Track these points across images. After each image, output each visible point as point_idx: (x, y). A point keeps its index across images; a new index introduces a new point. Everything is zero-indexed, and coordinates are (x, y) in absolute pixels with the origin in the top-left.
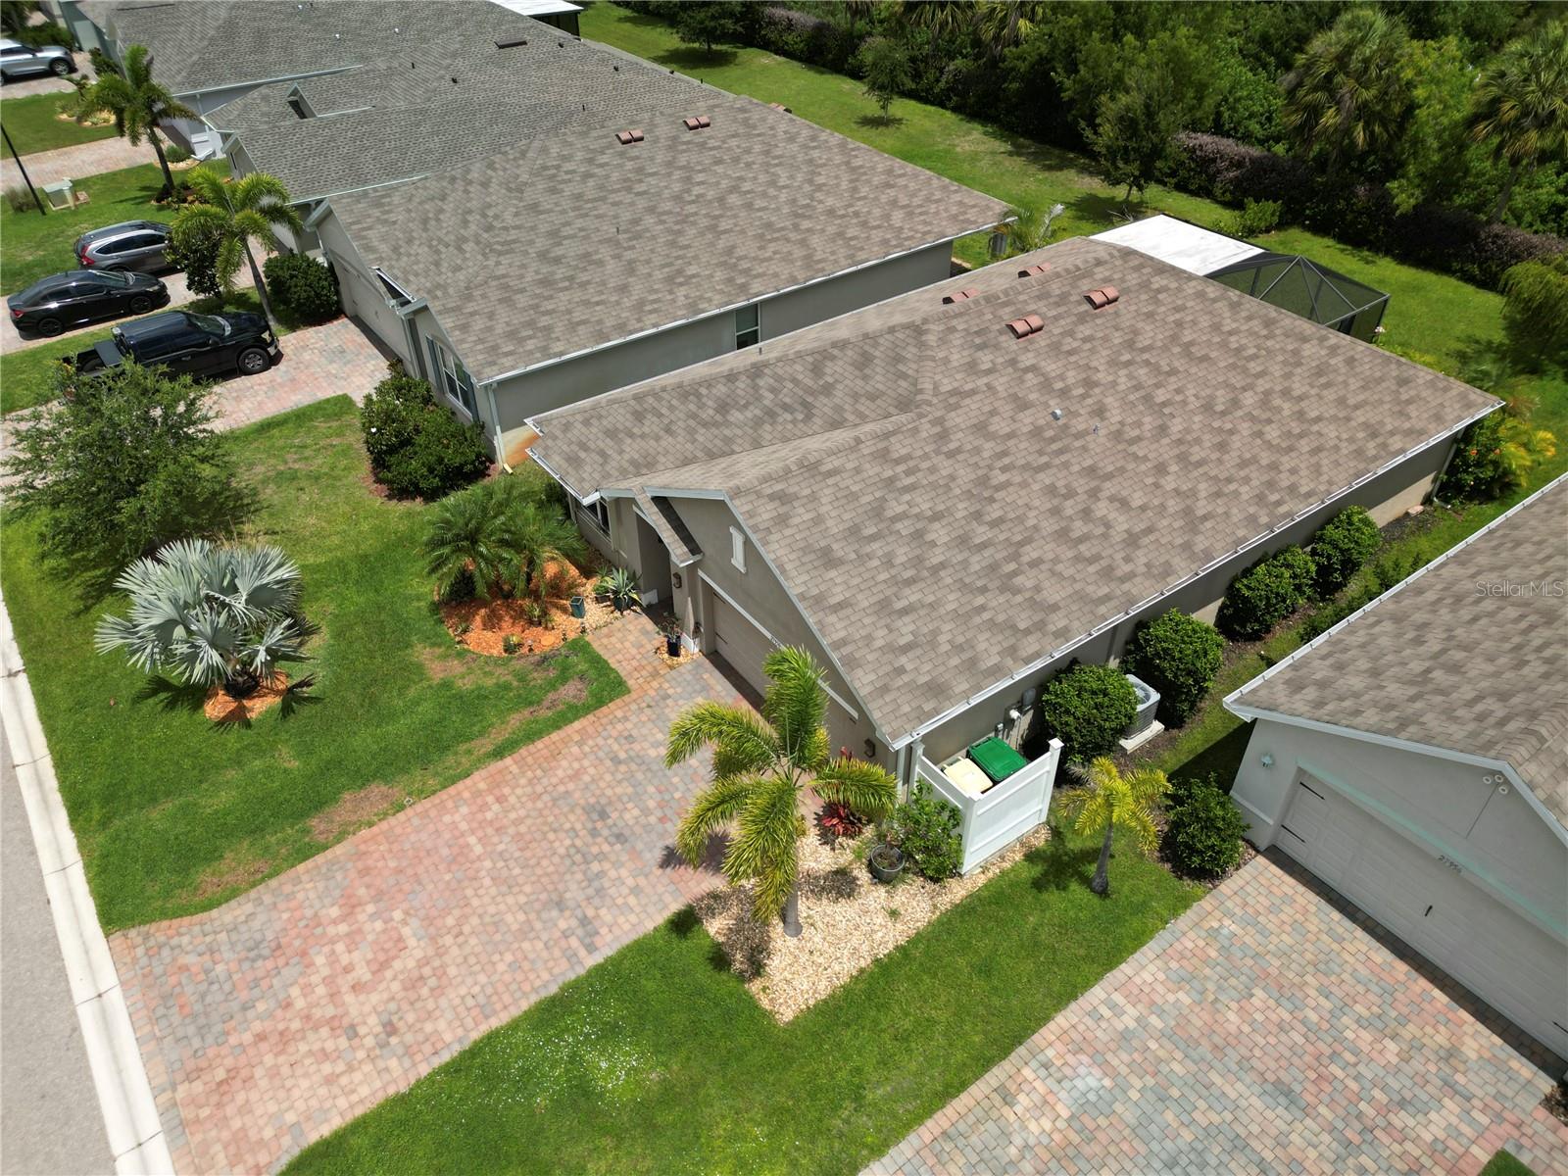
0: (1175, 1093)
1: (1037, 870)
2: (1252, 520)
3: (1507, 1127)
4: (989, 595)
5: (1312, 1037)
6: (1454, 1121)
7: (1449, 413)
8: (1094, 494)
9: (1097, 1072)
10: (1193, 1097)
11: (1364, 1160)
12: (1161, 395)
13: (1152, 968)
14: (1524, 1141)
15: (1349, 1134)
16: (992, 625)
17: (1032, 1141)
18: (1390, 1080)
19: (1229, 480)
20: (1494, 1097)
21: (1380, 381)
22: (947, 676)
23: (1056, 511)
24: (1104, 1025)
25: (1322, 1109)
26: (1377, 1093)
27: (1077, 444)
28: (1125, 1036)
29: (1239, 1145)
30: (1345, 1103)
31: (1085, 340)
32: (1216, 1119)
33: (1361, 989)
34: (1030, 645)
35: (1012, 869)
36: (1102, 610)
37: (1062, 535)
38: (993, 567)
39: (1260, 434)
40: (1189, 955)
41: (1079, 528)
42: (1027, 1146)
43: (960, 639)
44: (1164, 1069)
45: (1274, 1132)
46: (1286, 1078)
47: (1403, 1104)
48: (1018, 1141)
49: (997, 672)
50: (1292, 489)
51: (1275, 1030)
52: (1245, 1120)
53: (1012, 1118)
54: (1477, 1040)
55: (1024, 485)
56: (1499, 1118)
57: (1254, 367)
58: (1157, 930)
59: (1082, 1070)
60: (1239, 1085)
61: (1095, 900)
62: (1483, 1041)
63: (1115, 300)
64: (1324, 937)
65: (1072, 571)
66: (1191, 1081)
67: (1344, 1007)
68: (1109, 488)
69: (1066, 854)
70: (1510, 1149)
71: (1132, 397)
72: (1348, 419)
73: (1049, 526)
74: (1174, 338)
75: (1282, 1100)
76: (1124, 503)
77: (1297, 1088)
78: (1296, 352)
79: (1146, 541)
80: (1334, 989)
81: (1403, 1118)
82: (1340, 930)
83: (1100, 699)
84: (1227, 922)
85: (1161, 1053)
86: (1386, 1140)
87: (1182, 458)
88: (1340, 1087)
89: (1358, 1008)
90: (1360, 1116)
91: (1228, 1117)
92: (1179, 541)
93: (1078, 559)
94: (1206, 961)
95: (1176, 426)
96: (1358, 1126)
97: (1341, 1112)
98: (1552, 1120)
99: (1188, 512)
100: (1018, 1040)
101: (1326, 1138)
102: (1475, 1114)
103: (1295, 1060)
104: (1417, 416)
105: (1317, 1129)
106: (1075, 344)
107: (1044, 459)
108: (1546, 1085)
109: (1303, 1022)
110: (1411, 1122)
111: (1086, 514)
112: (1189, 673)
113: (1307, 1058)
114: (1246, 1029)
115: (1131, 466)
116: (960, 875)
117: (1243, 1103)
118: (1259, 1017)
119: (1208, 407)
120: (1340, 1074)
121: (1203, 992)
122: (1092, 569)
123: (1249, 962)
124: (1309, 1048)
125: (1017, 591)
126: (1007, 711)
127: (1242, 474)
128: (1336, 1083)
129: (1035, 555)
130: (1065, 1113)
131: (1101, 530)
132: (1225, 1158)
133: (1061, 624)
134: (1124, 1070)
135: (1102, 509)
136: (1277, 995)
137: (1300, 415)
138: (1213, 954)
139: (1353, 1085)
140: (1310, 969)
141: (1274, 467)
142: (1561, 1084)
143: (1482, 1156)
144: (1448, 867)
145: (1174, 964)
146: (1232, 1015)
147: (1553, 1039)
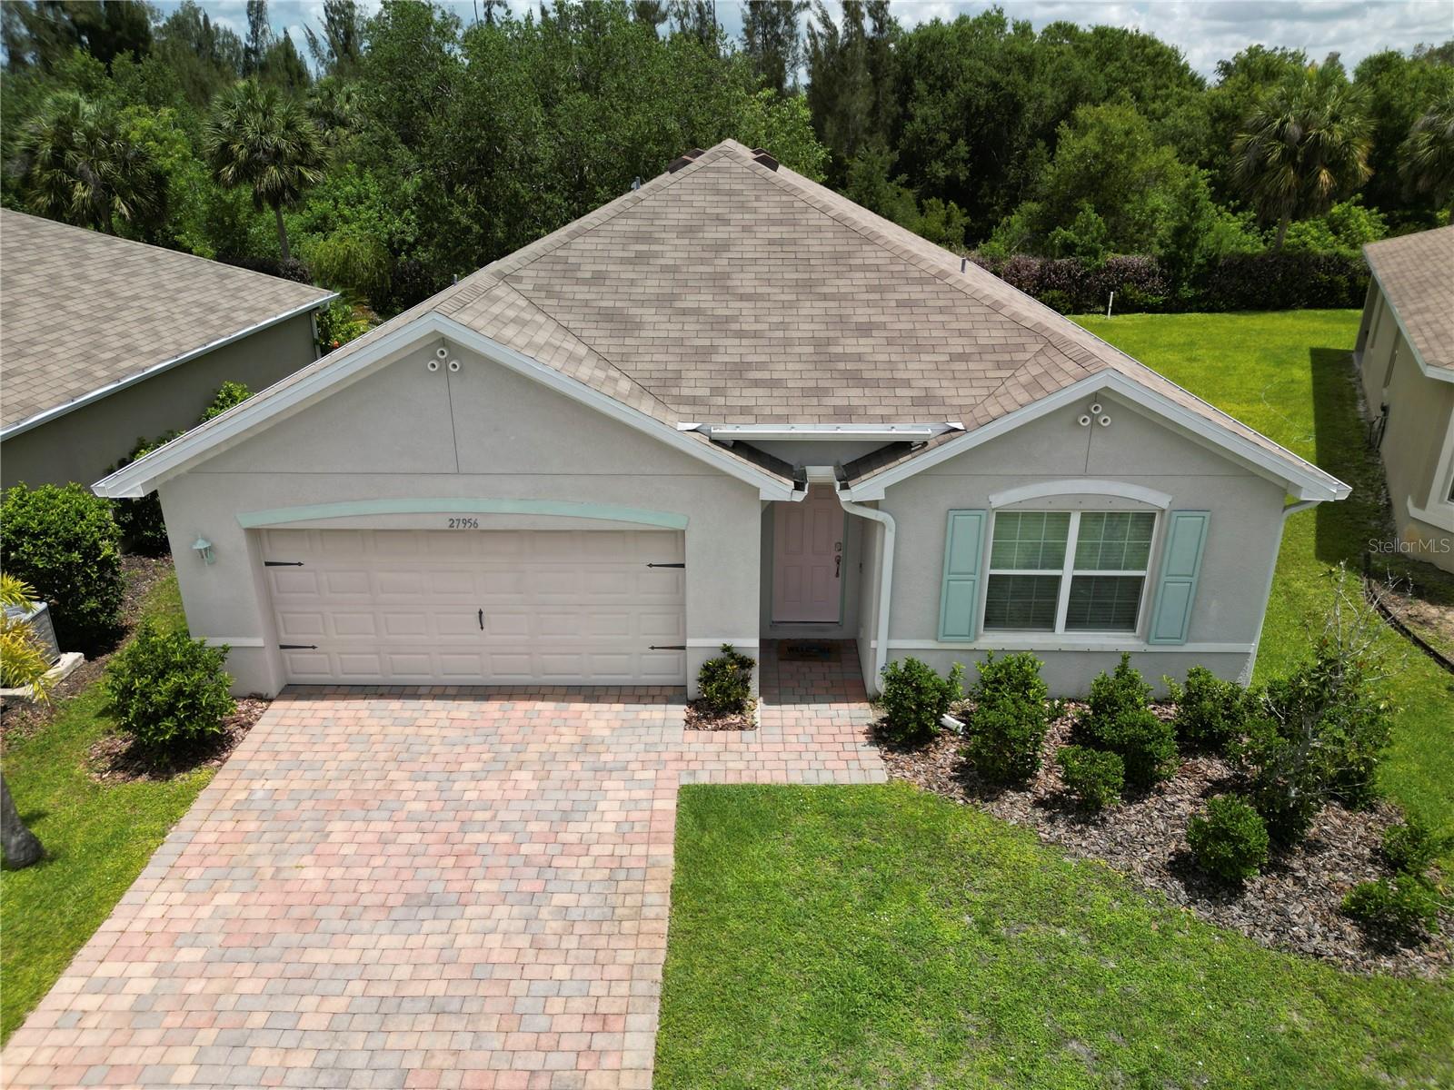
0: (259, 1019)
3: (672, 765)
5: (428, 826)
6: (624, 795)
10: (290, 1004)
11: (558, 900)
13: (160, 897)
14: (693, 766)
15: (526, 887)
18: (540, 805)
19: (32, 343)
20: (646, 751)
21: (196, 274)
24: (91, 1022)
25: (480, 887)
26: (534, 827)
28: (141, 1010)
29: (386, 1010)
30: (503, 861)
32: (338, 1004)
33: (459, 749)
39: (59, 307)
40: (214, 847)
44: (228, 1002)
45: (430, 956)
46: (416, 887)
47: (566, 817)
51: (377, 849)
52: (383, 972)
54: (601, 718)
56: (661, 764)
58: (150, 851)
60: (357, 941)
61: (25, 878)
62: (607, 716)
64: (392, 730)
66: (279, 985)
67: (450, 774)
70: (686, 781)
72: (173, 299)
75: (425, 913)
77: (437, 887)
78: (76, 250)
80: (429, 767)
82: (407, 714)
84: (258, 785)
85: (215, 987)
86: (570, 862)
88: (488, 850)
89: (466, 767)
90: (528, 860)
91: (357, 987)
94: (246, 838)
96: (533, 872)
97: (505, 872)
98: (703, 734)
101: (502, 911)
102: (639, 775)
103: (419, 861)
105: (486, 910)
108: (679, 712)
109: (409, 819)
110: (585, 827)
112: (69, 546)
113: (432, 850)
114: (337, 873)
117: (372, 955)
118: (349, 850)
120: (481, 837)
121: (255, 874)
123: (308, 804)
124: (430, 838)
127: (49, 337)
128: (482, 850)
132: (377, 1040)
134: (154, 1055)
136: (361, 814)
137: (109, 294)
138: (253, 825)
139: (503, 838)
140: (391, 765)
141: (93, 332)
142: (691, 703)
143: (668, 804)
144: (463, 531)
145: (194, 873)
146: (309, 873)
147: (657, 669)
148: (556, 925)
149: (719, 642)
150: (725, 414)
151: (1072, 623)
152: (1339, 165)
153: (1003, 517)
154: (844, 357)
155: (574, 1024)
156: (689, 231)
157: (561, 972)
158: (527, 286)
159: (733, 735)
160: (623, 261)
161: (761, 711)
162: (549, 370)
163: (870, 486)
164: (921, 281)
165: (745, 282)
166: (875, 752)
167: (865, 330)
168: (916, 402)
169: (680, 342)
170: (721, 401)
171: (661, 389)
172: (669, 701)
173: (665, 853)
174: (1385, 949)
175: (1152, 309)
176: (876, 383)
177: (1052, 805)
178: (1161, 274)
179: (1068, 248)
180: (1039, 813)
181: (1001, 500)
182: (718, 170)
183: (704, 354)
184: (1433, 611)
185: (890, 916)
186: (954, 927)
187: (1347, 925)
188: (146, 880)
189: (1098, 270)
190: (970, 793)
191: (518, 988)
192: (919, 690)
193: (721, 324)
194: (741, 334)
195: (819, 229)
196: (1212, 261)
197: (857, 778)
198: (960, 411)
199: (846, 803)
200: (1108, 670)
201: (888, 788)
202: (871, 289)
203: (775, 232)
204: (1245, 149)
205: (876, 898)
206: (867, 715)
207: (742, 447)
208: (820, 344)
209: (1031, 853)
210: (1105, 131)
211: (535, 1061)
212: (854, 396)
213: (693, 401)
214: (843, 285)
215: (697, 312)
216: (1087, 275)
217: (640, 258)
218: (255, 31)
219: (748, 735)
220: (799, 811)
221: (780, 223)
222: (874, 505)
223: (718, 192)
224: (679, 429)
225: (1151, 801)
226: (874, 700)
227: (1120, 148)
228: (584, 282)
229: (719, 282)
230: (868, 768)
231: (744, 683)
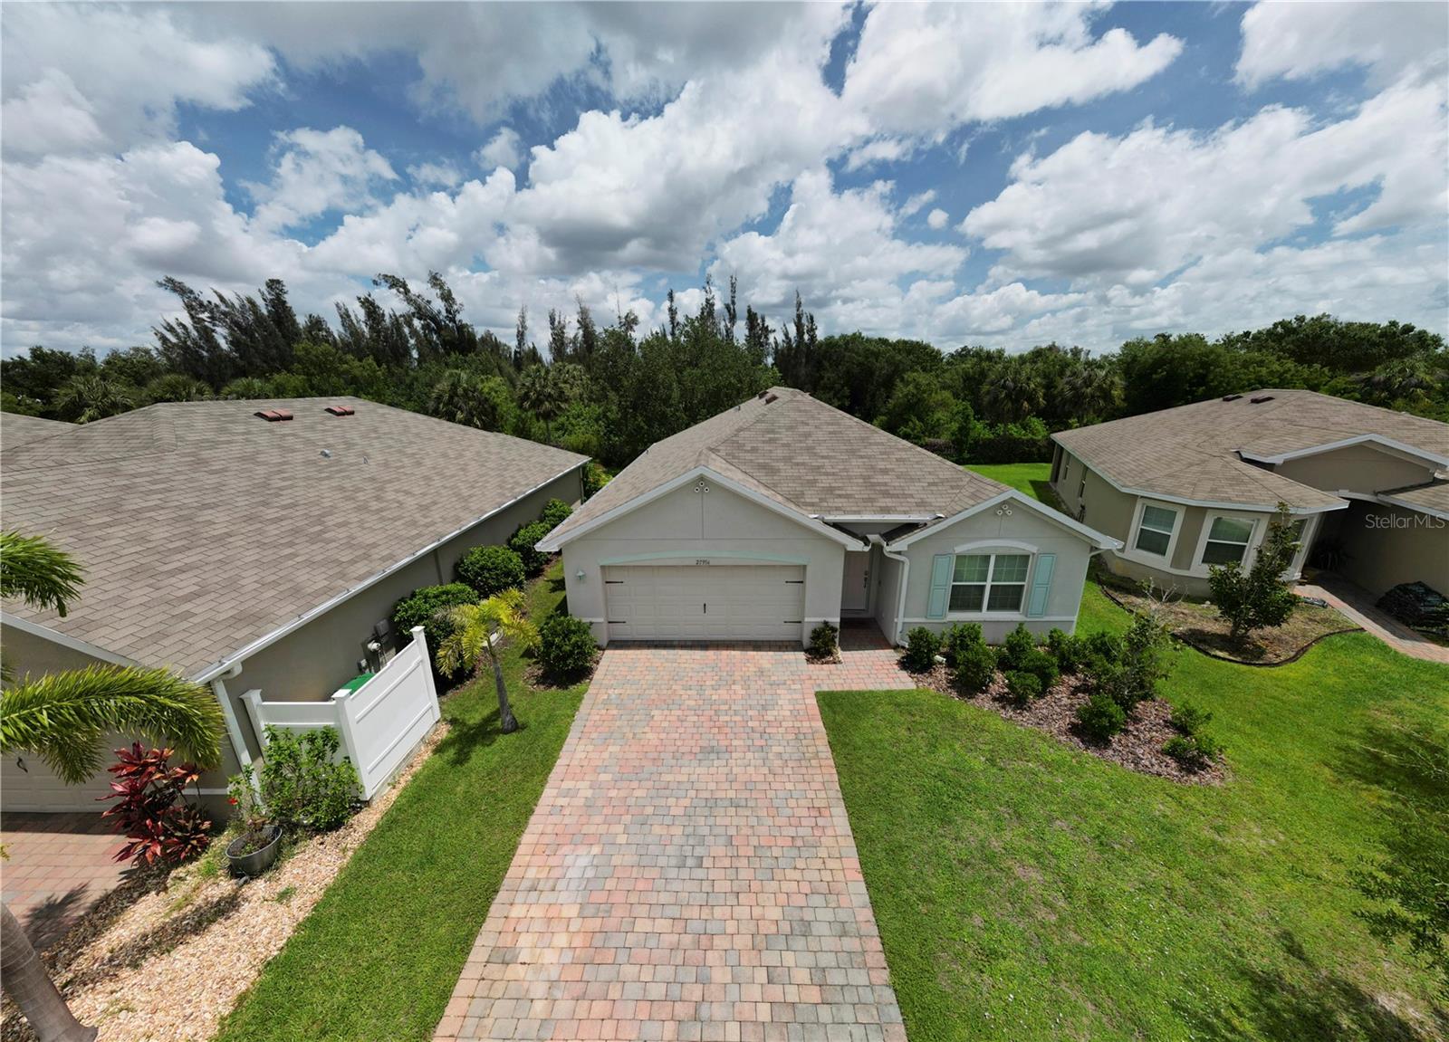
0: (649, 810)
1: (451, 753)
3: (808, 682)
4: (299, 547)
5: (700, 713)
6: (790, 697)
7: (574, 461)
8: (380, 489)
9: (582, 850)
10: (662, 802)
11: (775, 749)
12: (409, 451)
13: (581, 748)
14: (818, 682)
15: (757, 743)
16: (310, 563)
17: (554, 976)
18: (749, 702)
19: (476, 482)
20: (792, 675)
22: (262, 606)
23: (349, 499)
24: (567, 811)
25: (735, 743)
26: (750, 713)
27: (352, 468)
28: (589, 805)
29: (712, 804)
30: (742, 730)
31: (336, 427)
32: (687, 802)
33: (702, 674)
34: (361, 568)
35: (424, 768)
37: (361, 509)
38: (295, 532)
39: (483, 466)
40: (600, 723)
41: (375, 506)
42: (552, 984)
43: (271, 578)
44: (631, 801)
45: (723, 778)
46: (703, 743)
47: (764, 708)
48: (539, 990)
49: (327, 592)
51: (679, 724)
52: (703, 786)
53: (522, 972)
54: (765, 658)
55: (310, 487)
56: (802, 681)
57: (465, 444)
58: (569, 724)
59: (569, 861)
60: (684, 770)
61: (512, 737)
62: (767, 658)
63: (352, 413)
64: (666, 664)
65: (380, 526)
66: (653, 793)
67: (701, 687)
68: (392, 487)
69: (471, 729)
70: (818, 690)
71: (388, 451)
72: (529, 461)
73: (347, 506)
74: (406, 431)
75: (713, 756)
77: (714, 743)
79: (434, 508)
80: (690, 683)
81: (770, 716)
82: (671, 657)
83: (444, 597)
84: (610, 692)
85: (623, 793)
86: (774, 730)
87: (440, 474)
88: (733, 724)
89: (707, 683)
90: (753, 730)
91: (692, 793)
92: (458, 507)
94: (614, 718)
95: (428, 462)
96: (757, 736)
97: (745, 736)
98: (817, 667)
100: (492, 891)
101: (750, 755)
102: (793, 687)
103: (701, 730)
104: (558, 462)
105: (742, 755)
106: (327, 428)
107: (324, 475)
108: (801, 656)
109: (689, 709)
110: (776, 713)
111: (378, 499)
113: (705, 725)
114: (663, 736)
115: (403, 478)
116: (367, 803)
117: (694, 778)
118: (665, 725)
119: (444, 456)
120: (727, 718)
121: (624, 736)
122: (397, 523)
123: (638, 702)
124: (702, 719)
125: (330, 542)
126: (364, 645)
127: (483, 479)
128: (730, 725)
129: (339, 521)
130: (572, 911)
131: (395, 505)
132: (711, 821)
133: (386, 553)
134: (603, 829)
135: (390, 496)
136: (666, 707)
137: (502, 459)
138: (615, 712)
139: (738, 718)
140: (671, 682)
141: (500, 476)
142: (806, 651)
143: (812, 701)
144: (703, 565)
145: (594, 735)
146: (650, 736)
147: (787, 633)
148: (779, 762)
149: (820, 620)
150: (829, 512)
151: (990, 608)
152: (1031, 398)
153: (960, 558)
154: (879, 484)
155: (805, 812)
156: (790, 428)
157: (789, 786)
158: (722, 453)
159: (832, 667)
160: (764, 442)
161: (840, 654)
162: (746, 492)
163: (901, 544)
165: (822, 450)
166: (905, 674)
167: (885, 472)
168: (918, 505)
169: (800, 478)
170: (825, 504)
171: (796, 499)
172: (795, 649)
173: (819, 726)
174: (1190, 771)
176: (897, 496)
177: (1001, 699)
180: (997, 704)
181: (961, 549)
183: (813, 483)
185: (944, 756)
186: (978, 763)
187: (1168, 759)
188: (572, 739)
190: (961, 694)
191: (771, 794)
192: (929, 643)
193: (816, 470)
194: (827, 474)
196: (976, 442)
197: (901, 687)
198: (940, 509)
199: (900, 699)
200: (1013, 629)
201: (918, 692)
203: (831, 428)
204: (988, 392)
205: (933, 748)
206: (894, 656)
207: (836, 525)
208: (865, 478)
209: (1001, 726)
211: (792, 832)
212: (888, 502)
213: (812, 505)
215: (803, 464)
217: (771, 441)
218: (519, 344)
219: (839, 666)
220: (879, 703)
221: (832, 424)
222: (899, 553)
223: (800, 411)
224: (810, 518)
225: (1048, 698)
226: (896, 647)
227: (924, 392)
228: (748, 451)
229: (810, 450)
230: (904, 682)
231: (833, 640)
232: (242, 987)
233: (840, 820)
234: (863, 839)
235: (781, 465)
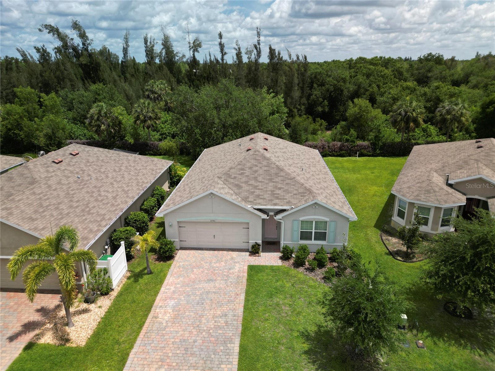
0: (191, 293)
1: (132, 279)
2: (138, 189)
3: (247, 262)
4: (86, 216)
5: (209, 270)
6: (239, 266)
7: (165, 165)
8: (99, 191)
9: (173, 300)
10: (194, 292)
11: (230, 280)
12: (102, 170)
13: (171, 279)
14: (250, 262)
15: (225, 278)
16: (91, 222)
17: (167, 320)
18: (226, 267)
19: (129, 183)
20: (242, 260)
21: (148, 161)
22: (86, 235)
23: (92, 196)
24: (168, 293)
25: (218, 278)
26: (225, 270)
27: (88, 182)
28: (174, 292)
29: (208, 293)
31: (76, 162)
32: (201, 292)
33: (212, 258)
34: (104, 223)
35: (126, 282)
36: (116, 212)
37: (97, 200)
38: (83, 211)
39: (130, 174)
40: (177, 272)
41: (100, 198)
42: (167, 321)
43: (84, 227)
44: (186, 291)
45: (212, 287)
46: (209, 278)
47: (230, 269)
48: (164, 322)
49: (98, 231)
50: (143, 182)
51: (201, 273)
52: (206, 288)
53: (160, 319)
54: (235, 254)
55: (79, 193)
56: (245, 262)
57: (121, 162)
58: (167, 272)
59: (169, 302)
60: (201, 285)
61: (150, 275)
63: (78, 154)
64: (200, 255)
65: (104, 207)
66: (192, 290)
67: (211, 262)
68: (102, 189)
69: (137, 273)
70: (249, 264)
71: (95, 172)
72: (146, 169)
73: (92, 199)
74: (98, 159)
75: (210, 281)
76: (108, 192)
77: (212, 278)
78: (127, 159)
79: (117, 197)
80: (207, 261)
81: (231, 271)
82: (202, 253)
83: (127, 232)
84: (180, 263)
85: (183, 289)
86: (231, 275)
87: (115, 181)
88: (219, 273)
89: (213, 261)
90: (225, 275)
91: (203, 290)
92: (125, 196)
93: (104, 204)
94: (181, 271)
95: (110, 175)
97: (221, 276)
98: (252, 257)
99: (123, 190)
100: (151, 307)
101: (222, 281)
102: (241, 263)
103: (208, 275)
104: (159, 166)
105: (219, 281)
106: (74, 163)
107: (81, 187)
108: (248, 253)
109: (205, 269)
110: (233, 271)
111: (100, 195)
113: (210, 273)
114: (196, 276)
115: (104, 184)
116: (113, 290)
117: (204, 286)
118: (197, 273)
119: (115, 171)
120: (217, 272)
121: (184, 276)
122: (108, 205)
123: (189, 266)
125: (93, 214)
126: (104, 247)
127: (131, 181)
129: (92, 205)
130: (171, 311)
131: (106, 198)
132: (207, 296)
133: (108, 217)
134: (178, 297)
135: (103, 193)
136: (198, 268)
137: (136, 169)
138: (182, 269)
139: (221, 272)
140: (201, 261)
141: (136, 179)
142: (250, 252)
143: (246, 268)
144: (213, 222)
145: (175, 275)
146: (192, 276)
147: (244, 246)
148: (230, 283)
149: (255, 242)
150: (256, 204)
151: (315, 239)
152: (415, 122)
153: (302, 222)
154: (276, 194)
155: (234, 295)
156: (250, 168)
157: (231, 289)
158: (223, 179)
159: (257, 257)
160: (239, 174)
161: (262, 254)
162: (228, 198)
163: (280, 216)
164: (290, 179)
165: (260, 179)
166: (280, 260)
167: (280, 189)
168: (287, 203)
169: (249, 190)
170: (255, 202)
171: (245, 199)
172: (246, 251)
173: (246, 275)
175: (369, 156)
176: (281, 199)
177: (307, 269)
178: (371, 147)
179: (347, 140)
180: (305, 270)
181: (301, 219)
182: (256, 155)
184: (390, 238)
185: (279, 283)
186: (288, 285)
188: (168, 276)
189: (355, 146)
190: (294, 267)
191: (225, 291)
192: (287, 250)
193: (255, 187)
194: (259, 189)
195: (273, 168)
197: (277, 265)
198: (294, 204)
199: (274, 268)
200: (320, 248)
201: (281, 266)
202: (282, 181)
203: (266, 168)
205: (277, 281)
206: (280, 255)
207: (260, 210)
208: (272, 191)
209: (302, 276)
210: (360, 106)
211: (229, 299)
212: (277, 201)
213: (251, 202)
214: (277, 180)
215: (252, 185)
216: (352, 147)
217: (242, 174)
219: (259, 257)
220: (267, 269)
221: (267, 166)
222: (281, 219)
223: (256, 160)
224: (249, 207)
225: (323, 269)
226: (281, 252)
228: (232, 178)
229: (255, 179)
230: (279, 263)
231: (259, 249)
232: (98, 321)
233: (243, 297)
234: (247, 300)
235: (243, 185)
